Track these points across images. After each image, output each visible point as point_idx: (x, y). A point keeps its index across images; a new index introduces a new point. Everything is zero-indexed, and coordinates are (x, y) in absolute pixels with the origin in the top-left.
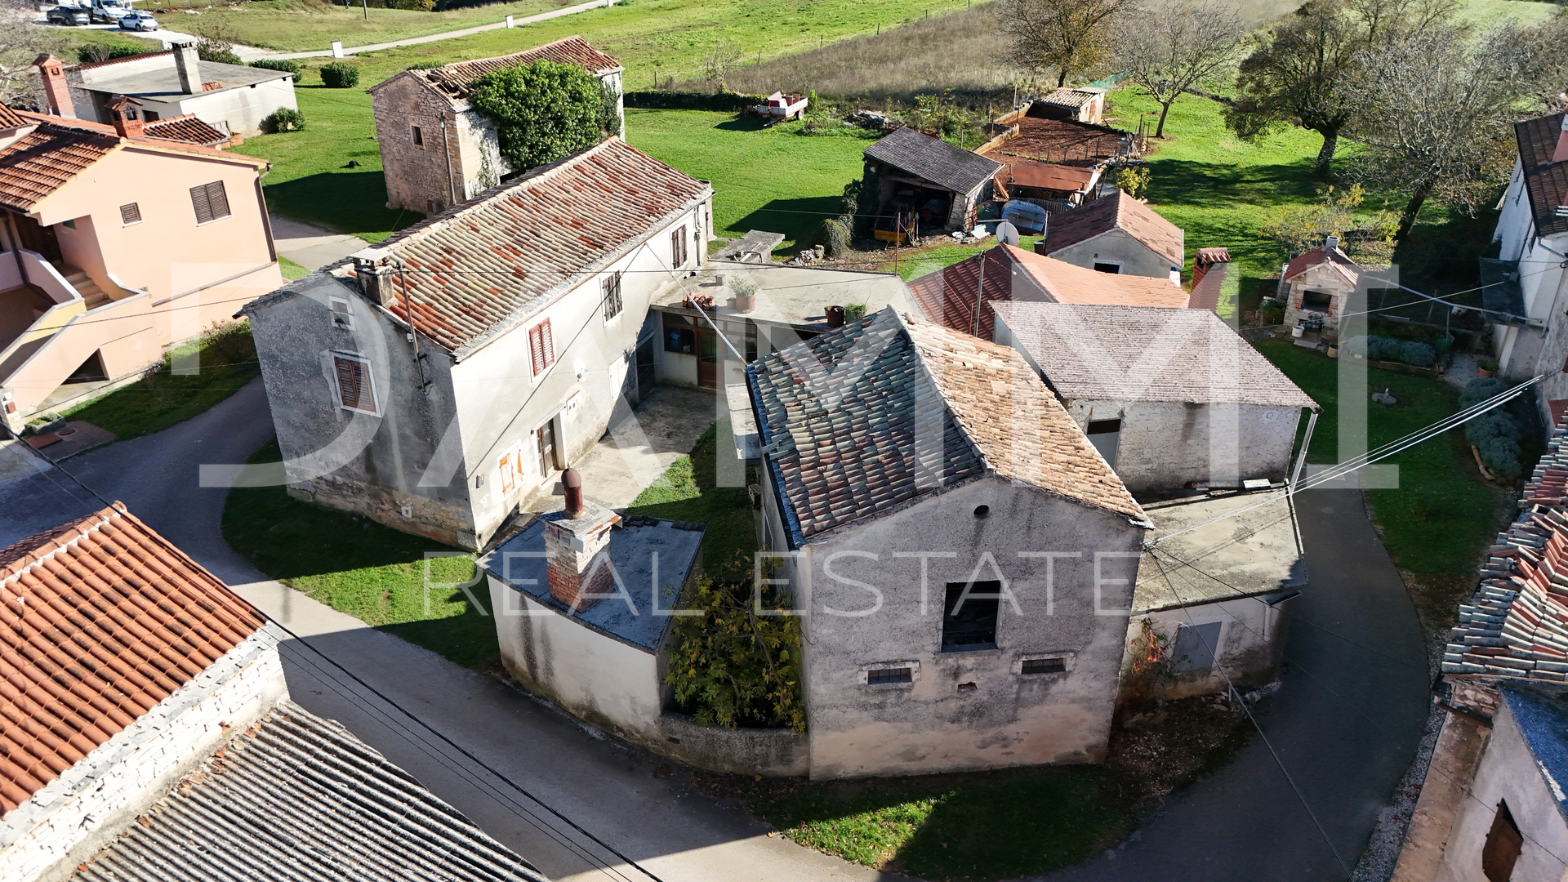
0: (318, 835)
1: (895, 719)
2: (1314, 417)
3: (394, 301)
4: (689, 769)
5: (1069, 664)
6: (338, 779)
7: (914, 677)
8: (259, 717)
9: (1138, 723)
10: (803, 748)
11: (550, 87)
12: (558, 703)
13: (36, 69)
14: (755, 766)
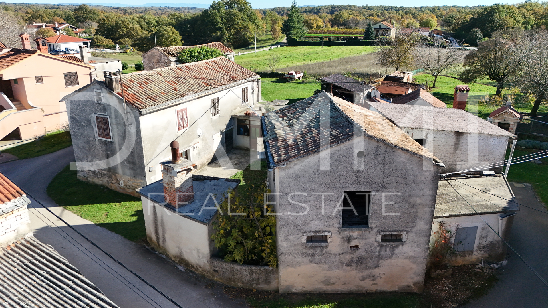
0: (23, 293)
1: (319, 262)
2: (515, 142)
3: (120, 91)
4: (223, 285)
5: (404, 238)
6: (42, 269)
7: (329, 240)
8: (15, 241)
9: (438, 275)
10: (275, 276)
11: (207, 55)
12: (167, 255)
13: (20, 38)
14: (253, 285)
